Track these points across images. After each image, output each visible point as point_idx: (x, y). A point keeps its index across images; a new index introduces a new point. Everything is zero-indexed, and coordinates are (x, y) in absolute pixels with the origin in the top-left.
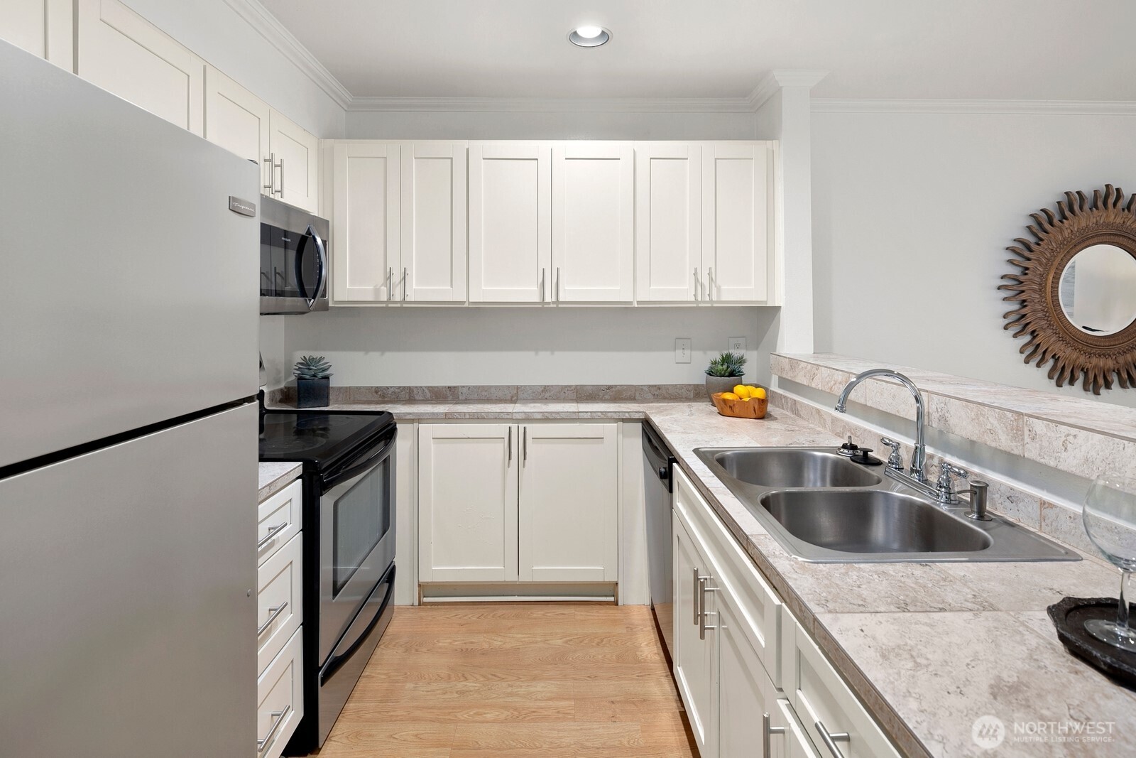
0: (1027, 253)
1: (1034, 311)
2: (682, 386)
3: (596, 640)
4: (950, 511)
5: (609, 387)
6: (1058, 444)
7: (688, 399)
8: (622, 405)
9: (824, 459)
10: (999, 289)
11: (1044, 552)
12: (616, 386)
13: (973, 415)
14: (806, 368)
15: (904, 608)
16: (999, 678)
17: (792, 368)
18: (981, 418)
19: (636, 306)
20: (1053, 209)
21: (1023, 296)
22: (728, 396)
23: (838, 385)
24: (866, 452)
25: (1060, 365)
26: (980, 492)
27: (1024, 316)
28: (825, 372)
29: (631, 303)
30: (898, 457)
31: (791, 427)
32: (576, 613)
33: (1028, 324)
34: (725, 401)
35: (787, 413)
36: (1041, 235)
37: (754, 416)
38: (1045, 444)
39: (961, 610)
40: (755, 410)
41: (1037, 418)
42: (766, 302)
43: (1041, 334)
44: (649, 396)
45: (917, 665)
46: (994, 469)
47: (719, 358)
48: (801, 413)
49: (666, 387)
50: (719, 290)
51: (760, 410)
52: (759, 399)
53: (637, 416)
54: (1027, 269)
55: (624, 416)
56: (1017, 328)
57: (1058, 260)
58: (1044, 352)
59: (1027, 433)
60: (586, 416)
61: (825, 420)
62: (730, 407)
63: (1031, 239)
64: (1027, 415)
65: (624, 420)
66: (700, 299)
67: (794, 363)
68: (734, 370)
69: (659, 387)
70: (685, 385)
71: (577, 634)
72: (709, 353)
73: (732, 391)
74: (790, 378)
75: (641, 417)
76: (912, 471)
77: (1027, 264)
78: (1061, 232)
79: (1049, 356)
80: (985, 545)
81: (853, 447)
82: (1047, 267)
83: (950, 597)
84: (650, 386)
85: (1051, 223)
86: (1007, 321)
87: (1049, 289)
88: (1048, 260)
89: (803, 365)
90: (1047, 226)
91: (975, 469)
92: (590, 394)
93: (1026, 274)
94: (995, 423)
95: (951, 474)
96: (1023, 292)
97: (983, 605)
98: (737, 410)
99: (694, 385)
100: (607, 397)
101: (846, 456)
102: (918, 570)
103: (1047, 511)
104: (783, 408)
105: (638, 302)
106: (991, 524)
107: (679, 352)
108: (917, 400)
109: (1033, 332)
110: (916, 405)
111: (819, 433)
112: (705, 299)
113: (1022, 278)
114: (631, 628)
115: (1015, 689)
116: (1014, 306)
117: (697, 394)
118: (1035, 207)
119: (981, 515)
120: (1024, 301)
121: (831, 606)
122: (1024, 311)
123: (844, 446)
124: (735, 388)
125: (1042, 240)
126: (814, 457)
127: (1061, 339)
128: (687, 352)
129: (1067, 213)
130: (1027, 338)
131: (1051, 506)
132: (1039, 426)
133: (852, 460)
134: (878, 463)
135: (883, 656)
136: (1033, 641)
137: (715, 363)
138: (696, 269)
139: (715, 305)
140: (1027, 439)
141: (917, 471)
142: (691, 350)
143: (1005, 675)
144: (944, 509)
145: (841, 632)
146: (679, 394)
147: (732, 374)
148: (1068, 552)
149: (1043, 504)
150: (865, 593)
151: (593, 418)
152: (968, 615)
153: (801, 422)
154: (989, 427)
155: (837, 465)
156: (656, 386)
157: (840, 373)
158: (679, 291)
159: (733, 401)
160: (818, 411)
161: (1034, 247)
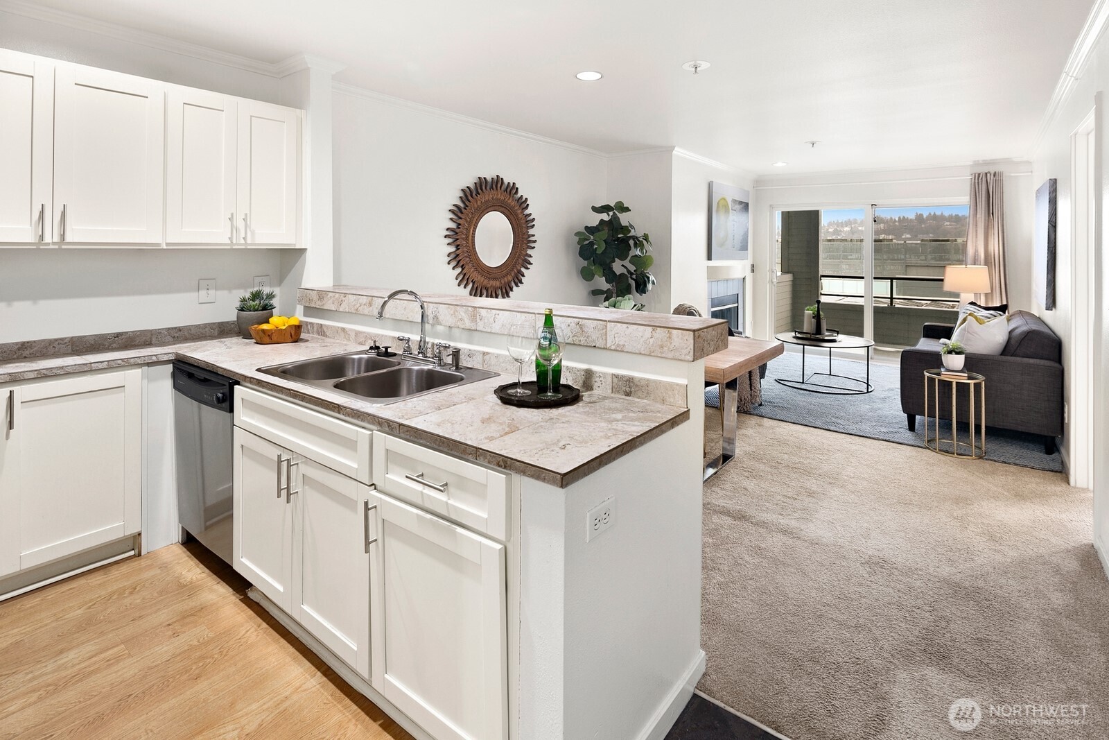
0: (460, 214)
1: (463, 252)
2: (205, 326)
3: (127, 592)
4: (443, 369)
5: (118, 335)
6: (491, 320)
7: (212, 337)
8: (142, 350)
9: (360, 359)
10: (445, 237)
11: (486, 375)
12: (127, 333)
13: (452, 312)
14: (334, 296)
15: (439, 409)
16: (483, 418)
17: (321, 298)
18: (456, 313)
19: (165, 247)
20: (472, 187)
21: (458, 242)
22: (265, 326)
23: (362, 306)
24: (386, 348)
25: (475, 286)
26: (456, 354)
27: (458, 255)
28: (352, 298)
29: (158, 244)
30: (409, 347)
31: (323, 344)
32: (89, 581)
33: (460, 261)
34: (263, 331)
35: (314, 336)
36: (467, 203)
37: (291, 340)
38: (486, 321)
39: (462, 403)
40: (291, 336)
41: (483, 308)
42: (295, 245)
43: (467, 267)
44: (169, 339)
45: (453, 424)
46: (461, 342)
47: (248, 295)
48: (328, 334)
49: (188, 328)
50: (253, 233)
51: (294, 335)
52: (296, 326)
53: (166, 358)
54: (460, 224)
55: (151, 359)
56: (453, 264)
57: (475, 220)
58: (468, 279)
59: (478, 317)
60: (100, 366)
61: (349, 334)
62: (269, 335)
63: (462, 205)
64: (479, 308)
65: (149, 364)
66: (234, 242)
67: (321, 294)
68: (267, 305)
69: (179, 329)
70: (209, 324)
71: (100, 597)
72: (234, 292)
73: (268, 322)
74: (318, 307)
75: (171, 359)
76: (419, 353)
77: (459, 221)
78: (477, 202)
79: (470, 280)
80: (462, 379)
81: (377, 348)
82: (470, 224)
83: (456, 400)
84: (169, 329)
85: (472, 196)
86: (449, 259)
87: (470, 238)
88: (470, 219)
89: (331, 294)
90: (470, 198)
91: (452, 344)
92: (92, 345)
93: (459, 228)
94: (463, 314)
95: (441, 349)
96: (458, 239)
97: (470, 399)
98: (274, 338)
99: (219, 323)
100: (114, 346)
101: (373, 354)
102: (438, 395)
103: (487, 357)
104: (309, 333)
105: (167, 244)
106: (462, 370)
107: (203, 293)
108: (422, 307)
109: (462, 266)
110: (420, 311)
111: (346, 345)
112: (239, 242)
113: (458, 231)
114: (164, 567)
115: (489, 419)
116: (453, 249)
117: (221, 332)
118: (464, 186)
119: (458, 368)
120: (458, 245)
121: (406, 417)
122: (458, 252)
123: (371, 348)
124: (270, 319)
125: (467, 206)
126: (354, 359)
127: (476, 270)
128: (212, 292)
129: (480, 191)
130: (459, 270)
131: (488, 353)
132: (483, 312)
133: (378, 355)
134: (395, 355)
135: (438, 425)
136: (491, 404)
137: (244, 300)
138: (232, 215)
139: (249, 247)
140: (478, 320)
141: (422, 352)
142: (216, 290)
143: (484, 416)
144: (438, 369)
145: (416, 424)
146: (202, 333)
147: (265, 308)
148: (495, 373)
149: (484, 354)
150: (419, 409)
151: (111, 367)
152: (465, 404)
153: (327, 340)
154: (460, 317)
155: (369, 361)
156: (175, 328)
157: (365, 297)
158: (215, 233)
159: (272, 330)
160: (343, 330)
161: (463, 210)
